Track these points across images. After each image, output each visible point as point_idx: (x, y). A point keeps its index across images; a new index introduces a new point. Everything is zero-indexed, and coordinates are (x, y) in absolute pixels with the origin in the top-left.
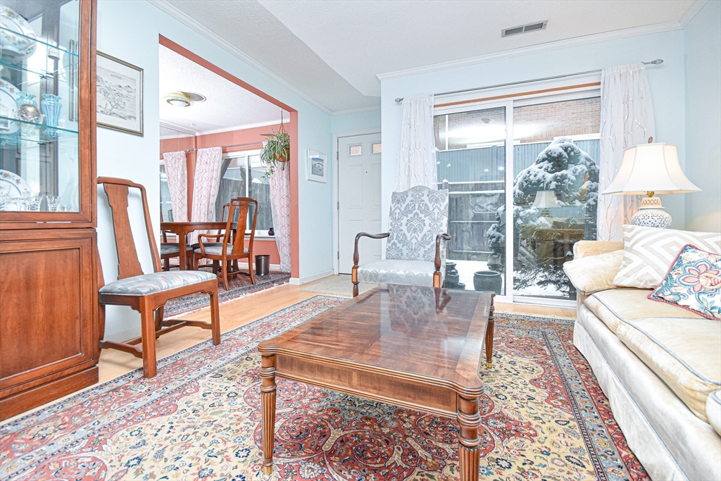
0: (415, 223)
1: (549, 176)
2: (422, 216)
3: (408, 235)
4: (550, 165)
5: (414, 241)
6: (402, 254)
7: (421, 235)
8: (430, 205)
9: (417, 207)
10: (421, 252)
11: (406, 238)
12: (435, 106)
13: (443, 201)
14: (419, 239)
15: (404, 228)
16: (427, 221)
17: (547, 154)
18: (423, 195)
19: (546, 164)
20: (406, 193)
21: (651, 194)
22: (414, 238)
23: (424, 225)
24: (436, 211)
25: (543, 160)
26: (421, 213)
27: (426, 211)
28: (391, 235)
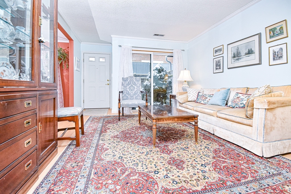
0: (132, 88)
1: (158, 75)
2: (134, 86)
3: (130, 92)
4: (157, 71)
5: (132, 94)
6: (128, 98)
7: (134, 92)
8: (136, 82)
9: (132, 83)
10: (135, 97)
11: (129, 93)
12: (132, 50)
13: (140, 81)
14: (134, 93)
15: (128, 89)
16: (136, 87)
17: (156, 68)
18: (133, 79)
19: (156, 71)
20: (127, 78)
21: (185, 81)
22: (132, 93)
23: (135, 88)
24: (138, 84)
25: (155, 70)
26: (133, 84)
27: (135, 84)
28: (124, 92)
